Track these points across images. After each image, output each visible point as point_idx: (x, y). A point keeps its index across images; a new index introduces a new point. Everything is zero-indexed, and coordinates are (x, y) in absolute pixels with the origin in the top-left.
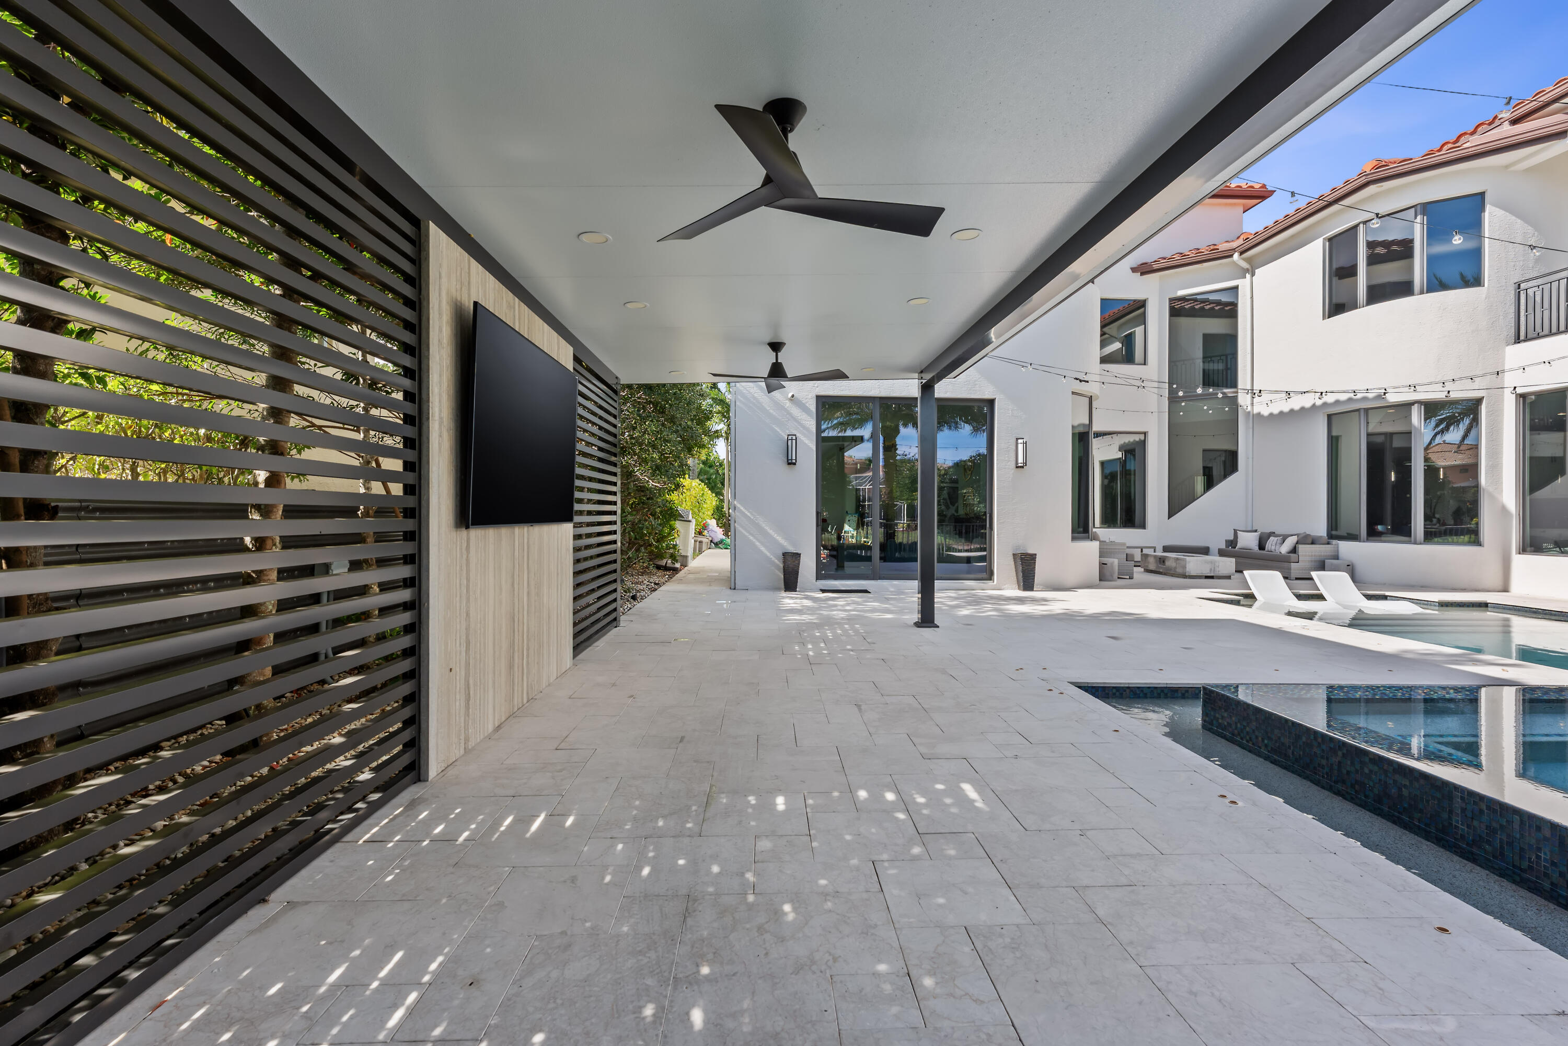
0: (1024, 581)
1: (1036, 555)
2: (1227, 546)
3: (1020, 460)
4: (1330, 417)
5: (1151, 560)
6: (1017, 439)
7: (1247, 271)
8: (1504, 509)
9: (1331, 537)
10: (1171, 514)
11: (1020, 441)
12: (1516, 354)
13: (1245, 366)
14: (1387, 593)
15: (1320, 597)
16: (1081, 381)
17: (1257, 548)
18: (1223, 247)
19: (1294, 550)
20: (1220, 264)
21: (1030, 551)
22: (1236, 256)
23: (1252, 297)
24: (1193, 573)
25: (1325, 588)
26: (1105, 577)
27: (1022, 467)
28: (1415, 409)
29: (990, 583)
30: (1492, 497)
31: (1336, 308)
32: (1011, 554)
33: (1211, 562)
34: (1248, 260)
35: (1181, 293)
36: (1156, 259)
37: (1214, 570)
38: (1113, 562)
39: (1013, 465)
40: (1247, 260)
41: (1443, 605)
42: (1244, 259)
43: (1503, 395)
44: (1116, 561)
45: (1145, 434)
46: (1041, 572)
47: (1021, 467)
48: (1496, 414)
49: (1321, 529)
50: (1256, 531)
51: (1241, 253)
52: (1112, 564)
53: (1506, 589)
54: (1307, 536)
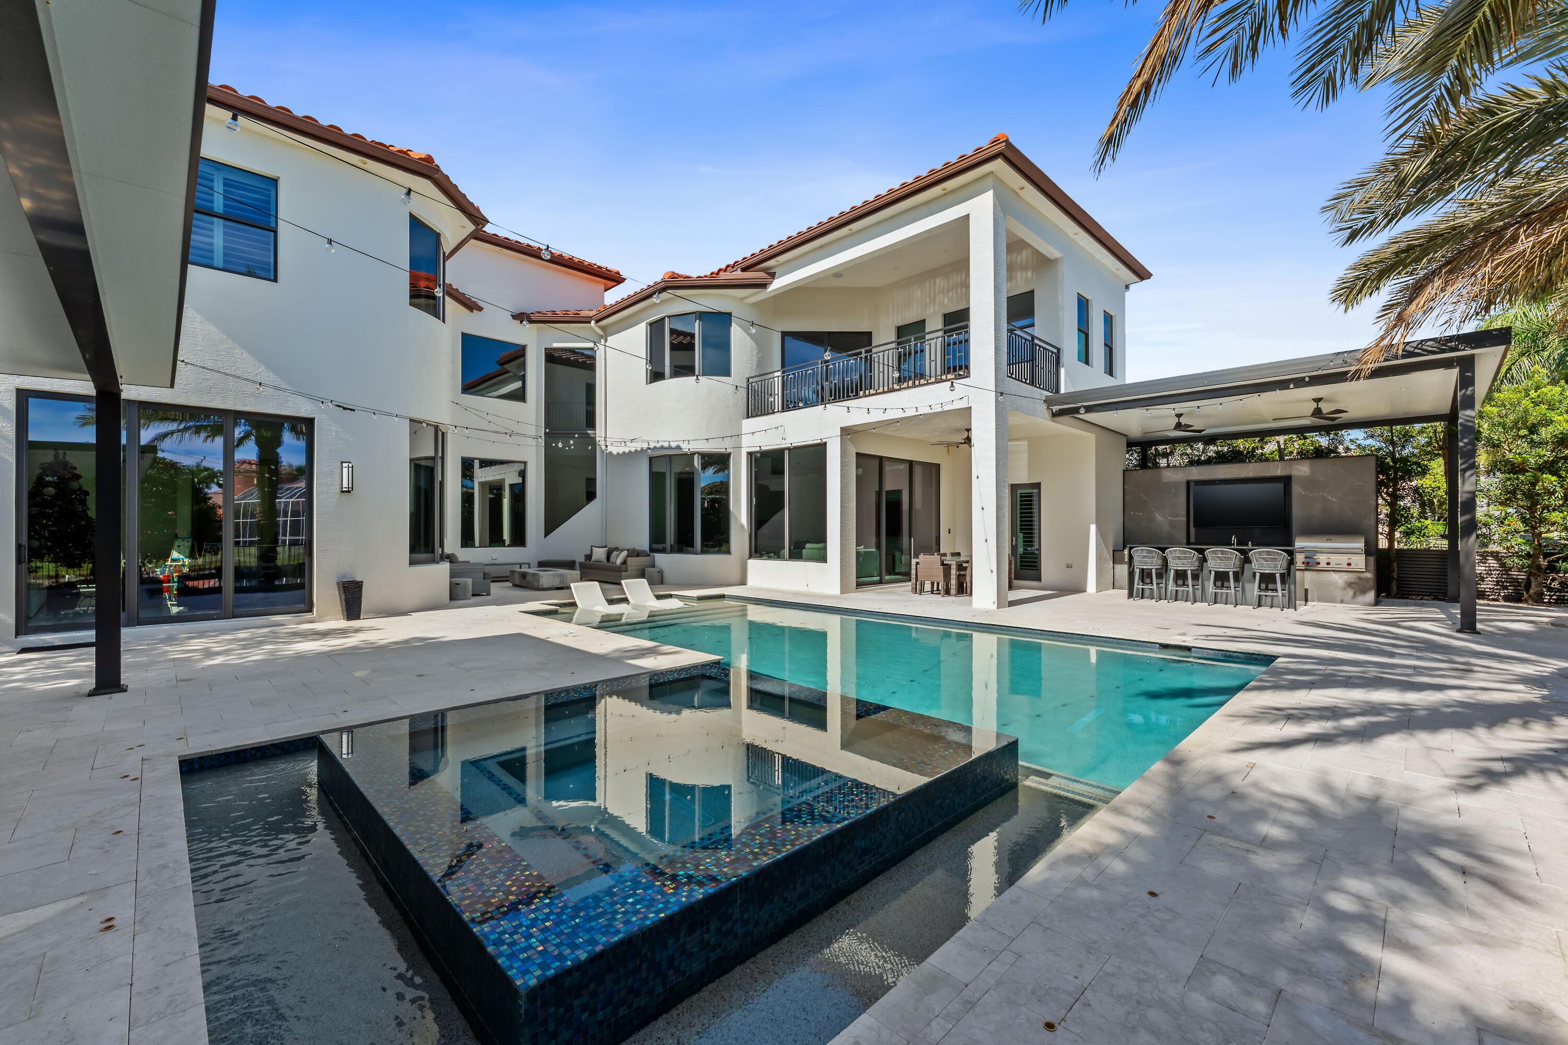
0: (348, 610)
1: (362, 582)
2: (586, 560)
3: (345, 485)
4: (651, 459)
5: (517, 576)
6: (342, 463)
7: (602, 337)
8: (742, 526)
9: (653, 550)
10: (547, 533)
11: (344, 465)
12: (749, 425)
13: (601, 414)
14: (672, 593)
15: (625, 600)
16: (344, 409)
17: (605, 561)
18: (585, 313)
19: (624, 563)
20: (583, 327)
21: (358, 579)
22: (593, 322)
23: (605, 359)
24: (545, 586)
25: (630, 594)
26: (456, 596)
27: (349, 492)
28: (696, 457)
29: (308, 616)
30: (736, 518)
31: (656, 376)
32: (335, 582)
33: (562, 576)
34: (603, 328)
35: (555, 345)
36: (533, 312)
37: (563, 582)
38: (466, 582)
39: (338, 490)
40: (601, 328)
41: (700, 599)
42: (600, 327)
43: (741, 452)
44: (470, 581)
45: (525, 463)
46: (368, 598)
47: (346, 492)
48: (738, 463)
49: (644, 543)
50: (606, 547)
51: (597, 321)
52: (465, 583)
53: (743, 582)
54: (634, 550)
